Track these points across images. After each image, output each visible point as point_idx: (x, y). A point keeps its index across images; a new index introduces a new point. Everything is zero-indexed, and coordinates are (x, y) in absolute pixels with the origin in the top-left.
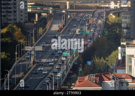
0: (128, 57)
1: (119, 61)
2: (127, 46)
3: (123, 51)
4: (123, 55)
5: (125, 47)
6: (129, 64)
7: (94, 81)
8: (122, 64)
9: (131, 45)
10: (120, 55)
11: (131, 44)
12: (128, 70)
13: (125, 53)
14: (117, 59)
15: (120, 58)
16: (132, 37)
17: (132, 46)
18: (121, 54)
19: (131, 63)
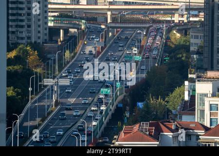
0: (199, 96)
1: (186, 102)
2: (198, 81)
3: (192, 87)
4: (191, 94)
5: (195, 82)
6: (201, 108)
7: (148, 133)
8: (189, 107)
9: (203, 79)
10: (186, 93)
11: (204, 76)
12: (199, 116)
13: (194, 90)
14: (183, 99)
15: (187, 98)
16: (205, 66)
17: (205, 81)
18: (189, 91)
19: (204, 105)
